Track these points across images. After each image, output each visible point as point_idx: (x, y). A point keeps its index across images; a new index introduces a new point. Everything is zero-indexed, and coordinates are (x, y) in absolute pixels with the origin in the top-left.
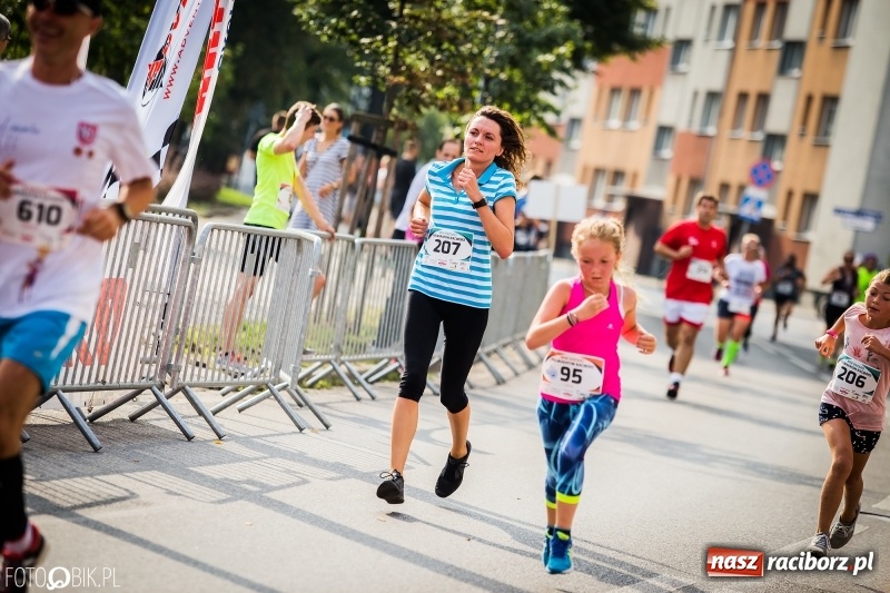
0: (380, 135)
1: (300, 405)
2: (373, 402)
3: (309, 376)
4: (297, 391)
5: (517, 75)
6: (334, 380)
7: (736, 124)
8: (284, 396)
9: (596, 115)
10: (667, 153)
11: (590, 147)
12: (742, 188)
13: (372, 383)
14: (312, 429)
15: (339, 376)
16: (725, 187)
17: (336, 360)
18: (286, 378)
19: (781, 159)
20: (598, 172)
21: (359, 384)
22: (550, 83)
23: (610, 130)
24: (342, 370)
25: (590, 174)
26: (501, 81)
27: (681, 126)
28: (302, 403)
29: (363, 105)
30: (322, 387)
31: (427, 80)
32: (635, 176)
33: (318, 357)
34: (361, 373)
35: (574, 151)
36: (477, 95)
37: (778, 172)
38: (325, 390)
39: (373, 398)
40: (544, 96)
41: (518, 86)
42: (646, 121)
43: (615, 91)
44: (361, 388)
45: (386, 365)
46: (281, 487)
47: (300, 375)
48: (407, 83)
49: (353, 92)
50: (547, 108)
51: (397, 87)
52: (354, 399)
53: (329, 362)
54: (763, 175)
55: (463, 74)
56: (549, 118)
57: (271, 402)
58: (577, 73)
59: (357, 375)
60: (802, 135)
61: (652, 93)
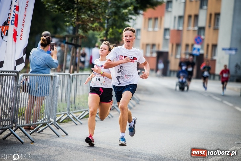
0: (75, 41)
1: (58, 129)
2: (81, 125)
3: (60, 119)
4: (56, 124)
5: (117, 18)
6: (68, 119)
7: (188, 25)
8: (53, 127)
9: (145, 27)
10: (168, 37)
11: (144, 38)
12: (193, 45)
13: (81, 119)
14: (62, 136)
15: (70, 118)
16: (187, 46)
17: (68, 113)
18: (52, 121)
19: (204, 35)
20: (147, 45)
21: (77, 120)
22: (127, 19)
23: (150, 32)
24: (71, 116)
25: (145, 46)
26: (112, 20)
27: (172, 28)
28: (58, 128)
29: (71, 32)
30: (65, 122)
31: (88, 22)
32: (159, 45)
33: (62, 113)
34: (77, 116)
35: (139, 39)
37: (203, 39)
38: (66, 123)
39: (81, 124)
40: (127, 23)
41: (117, 20)
42: (160, 28)
43: (150, 19)
44: (77, 121)
45: (85, 113)
47: (57, 120)
48: (82, 23)
49: (67, 29)
51: (79, 25)
52: (75, 125)
53: (66, 114)
54: (199, 40)
55: (99, 19)
57: (48, 129)
58: (136, 15)
59: (76, 117)
60: (210, 26)
61: (161, 19)
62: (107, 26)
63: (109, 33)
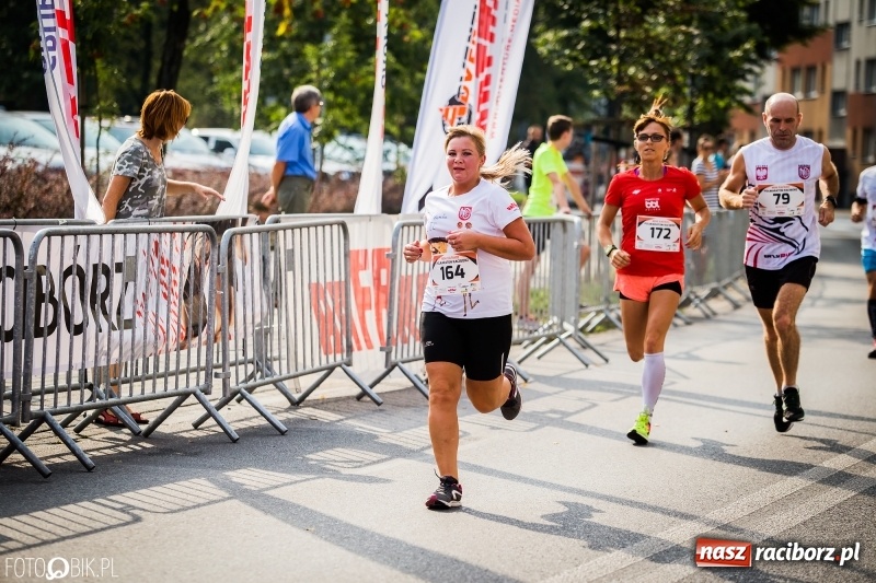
0: (616, 132)
1: (584, 347)
3: (588, 324)
4: (580, 337)
5: (715, 71)
6: (608, 325)
8: (570, 342)
10: (843, 112)
14: (595, 364)
17: (607, 310)
18: (570, 329)
22: (741, 73)
26: (704, 77)
27: (851, 89)
28: (586, 346)
29: (603, 111)
30: (599, 331)
31: (646, 85)
32: (821, 133)
33: (593, 309)
36: (687, 91)
40: (740, 83)
41: (717, 79)
42: (822, 91)
43: (795, 71)
46: (577, 412)
47: (581, 325)
48: (631, 90)
49: (594, 104)
50: (744, 91)
51: (623, 94)
53: (602, 311)
55: (672, 76)
56: (747, 99)
57: (561, 348)
58: (762, 62)
61: (824, 69)
62: (692, 94)
63: (697, 109)
